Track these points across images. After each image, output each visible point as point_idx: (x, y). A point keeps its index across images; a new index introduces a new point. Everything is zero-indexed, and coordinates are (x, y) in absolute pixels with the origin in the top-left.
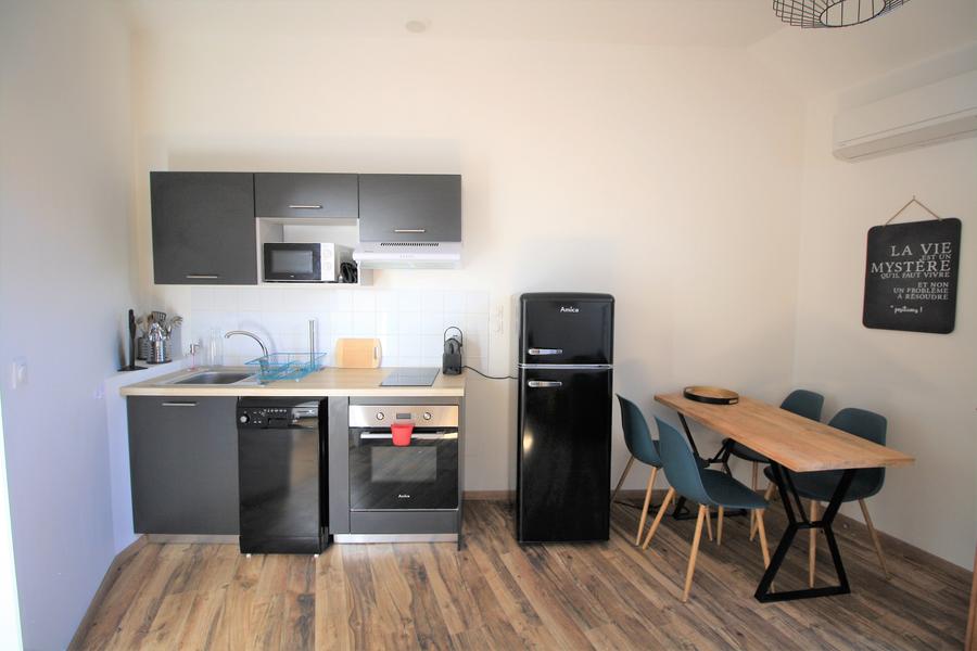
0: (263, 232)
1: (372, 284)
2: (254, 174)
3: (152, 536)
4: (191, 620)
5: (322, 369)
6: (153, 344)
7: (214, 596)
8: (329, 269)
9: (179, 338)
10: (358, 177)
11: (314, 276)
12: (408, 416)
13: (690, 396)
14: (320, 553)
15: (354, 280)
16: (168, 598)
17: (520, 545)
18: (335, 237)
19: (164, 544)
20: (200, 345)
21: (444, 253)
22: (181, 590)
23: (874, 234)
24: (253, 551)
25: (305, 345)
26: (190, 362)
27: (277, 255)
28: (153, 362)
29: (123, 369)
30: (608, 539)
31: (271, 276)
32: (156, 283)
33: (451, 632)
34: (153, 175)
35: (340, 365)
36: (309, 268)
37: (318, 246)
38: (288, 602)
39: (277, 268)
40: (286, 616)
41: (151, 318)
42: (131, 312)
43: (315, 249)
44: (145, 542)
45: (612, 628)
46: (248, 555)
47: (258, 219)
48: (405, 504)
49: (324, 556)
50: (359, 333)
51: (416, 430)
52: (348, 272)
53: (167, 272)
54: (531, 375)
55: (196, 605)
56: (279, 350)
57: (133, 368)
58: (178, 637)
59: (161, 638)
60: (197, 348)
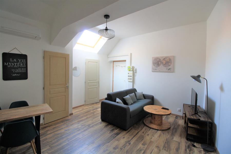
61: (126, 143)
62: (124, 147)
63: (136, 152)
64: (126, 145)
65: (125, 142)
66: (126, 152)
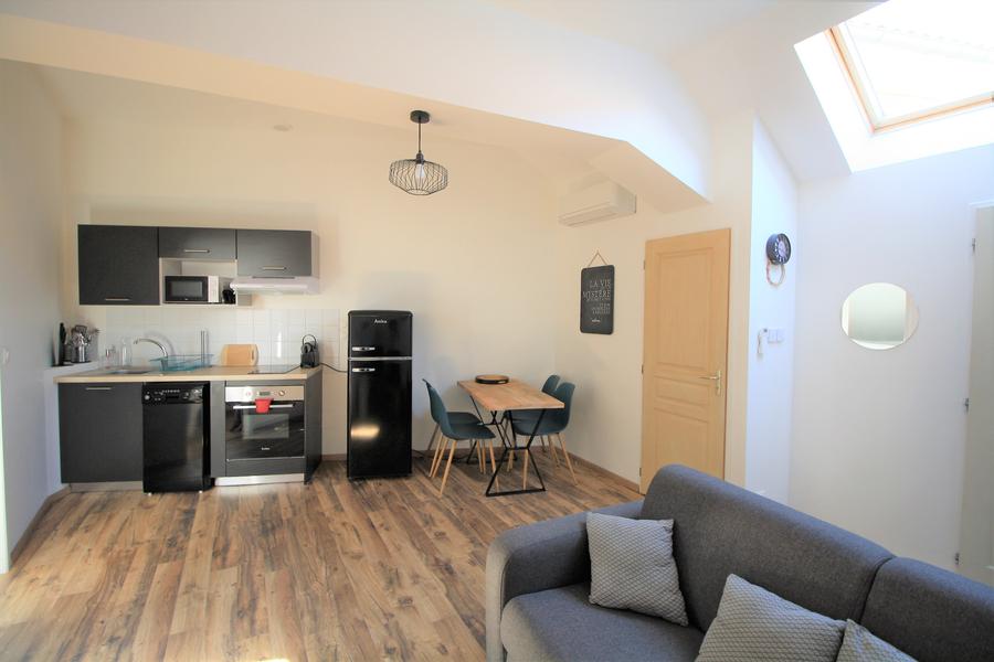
0: (165, 267)
1: (250, 305)
2: (158, 228)
3: (75, 485)
4: (107, 523)
5: (211, 366)
6: (77, 349)
7: (122, 514)
8: (214, 295)
9: (96, 345)
10: (237, 231)
11: (203, 299)
12: (268, 393)
13: (479, 381)
14: (204, 490)
15: (233, 302)
16: (89, 516)
17: (350, 481)
18: (218, 271)
19: (83, 493)
20: (113, 350)
21: (300, 284)
22: (99, 512)
23: (585, 272)
24: (154, 491)
25: (198, 350)
26: (106, 363)
27: (175, 285)
28: (77, 362)
29: (54, 365)
30: (411, 472)
31: (170, 298)
32: (81, 303)
33: (284, 518)
34: (80, 226)
35: (225, 364)
36: (200, 294)
37: (207, 278)
38: (177, 512)
39: (174, 293)
40: (175, 518)
41: (74, 330)
42: (62, 325)
43: (204, 281)
44: (68, 491)
45: (387, 512)
46: (150, 494)
47: (160, 259)
48: (266, 454)
49: (207, 493)
50: (241, 340)
51: (273, 402)
52: (228, 296)
53: (89, 295)
54: (357, 364)
55: (110, 518)
56: (177, 353)
57: (61, 364)
58: (99, 529)
59: (87, 531)
60: (112, 352)
61: (403, 641)
62: (391, 626)
63: (333, 649)
64: (394, 634)
65: (413, 644)
66: (364, 622)
